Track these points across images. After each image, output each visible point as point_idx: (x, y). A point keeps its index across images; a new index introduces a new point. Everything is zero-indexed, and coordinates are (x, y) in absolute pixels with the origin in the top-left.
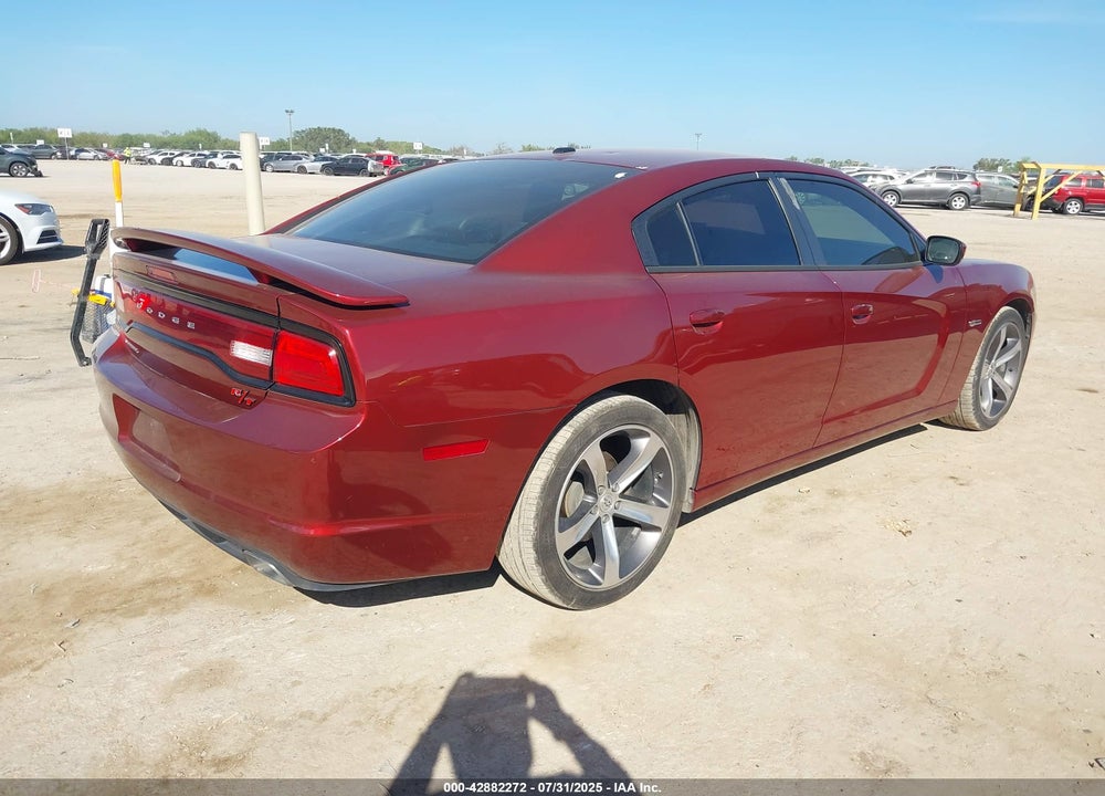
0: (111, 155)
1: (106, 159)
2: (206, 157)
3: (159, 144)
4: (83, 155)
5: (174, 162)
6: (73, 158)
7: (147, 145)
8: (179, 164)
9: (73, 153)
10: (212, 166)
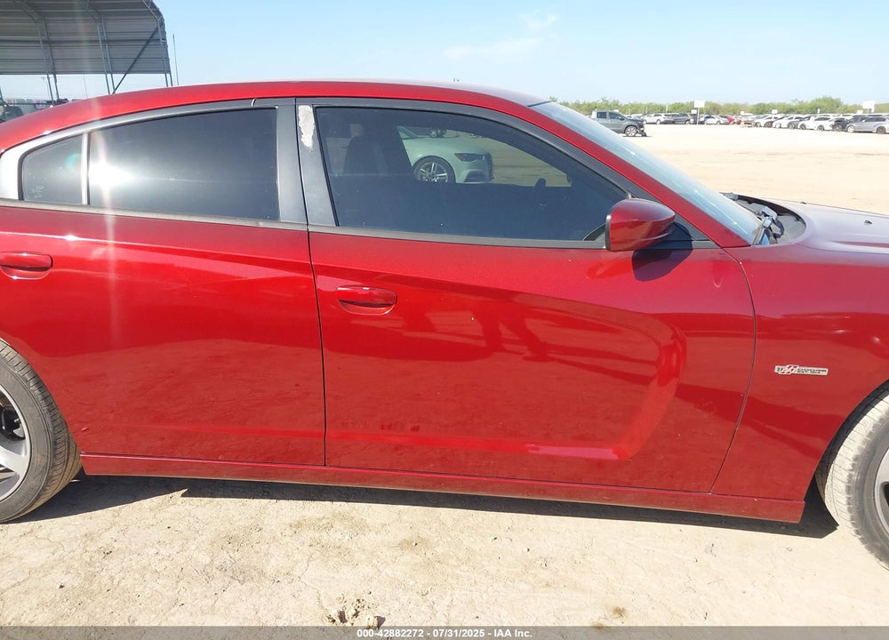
0: (731, 120)
1: (726, 124)
2: (801, 119)
3: (788, 111)
4: (709, 121)
5: (774, 125)
6: (702, 123)
7: (775, 111)
8: (778, 126)
9: (702, 119)
10: (803, 127)
